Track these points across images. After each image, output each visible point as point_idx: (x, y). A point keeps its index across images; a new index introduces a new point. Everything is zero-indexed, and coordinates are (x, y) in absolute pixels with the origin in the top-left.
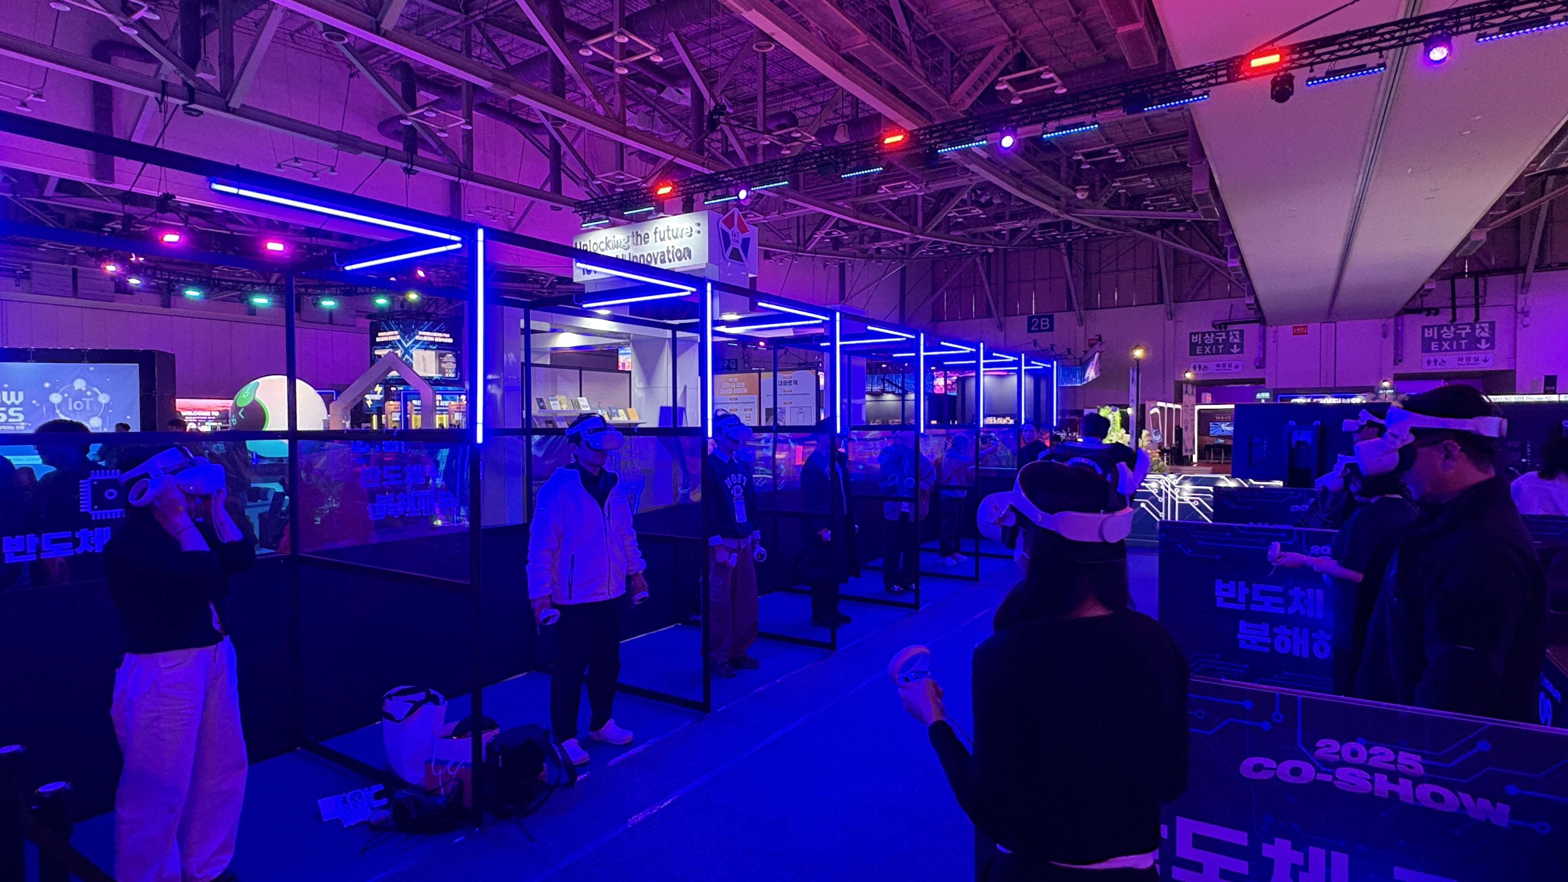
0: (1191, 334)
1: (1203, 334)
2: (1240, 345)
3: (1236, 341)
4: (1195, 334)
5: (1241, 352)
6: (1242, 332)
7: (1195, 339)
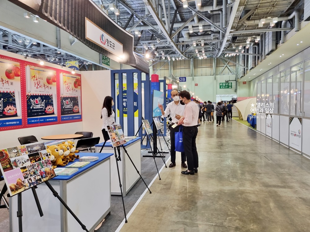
0: (220, 83)
1: (223, 83)
2: (231, 86)
3: (231, 85)
4: (221, 83)
5: (231, 88)
6: (231, 83)
7: (221, 84)
